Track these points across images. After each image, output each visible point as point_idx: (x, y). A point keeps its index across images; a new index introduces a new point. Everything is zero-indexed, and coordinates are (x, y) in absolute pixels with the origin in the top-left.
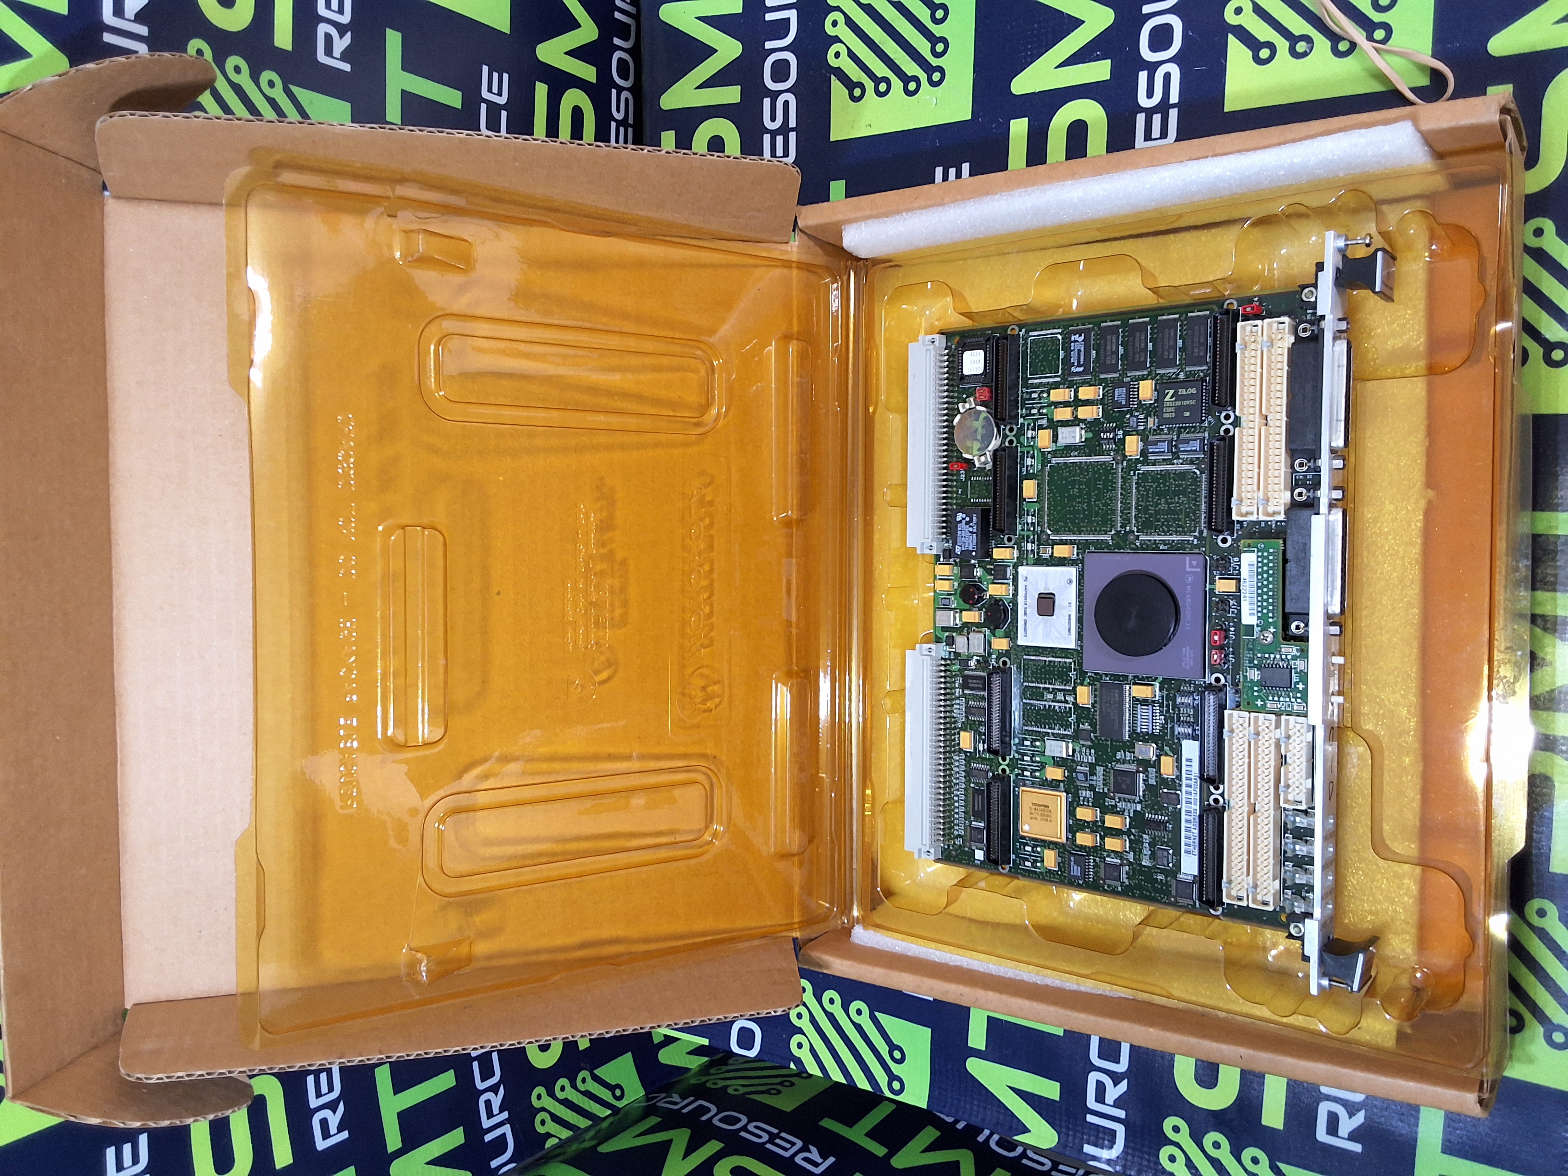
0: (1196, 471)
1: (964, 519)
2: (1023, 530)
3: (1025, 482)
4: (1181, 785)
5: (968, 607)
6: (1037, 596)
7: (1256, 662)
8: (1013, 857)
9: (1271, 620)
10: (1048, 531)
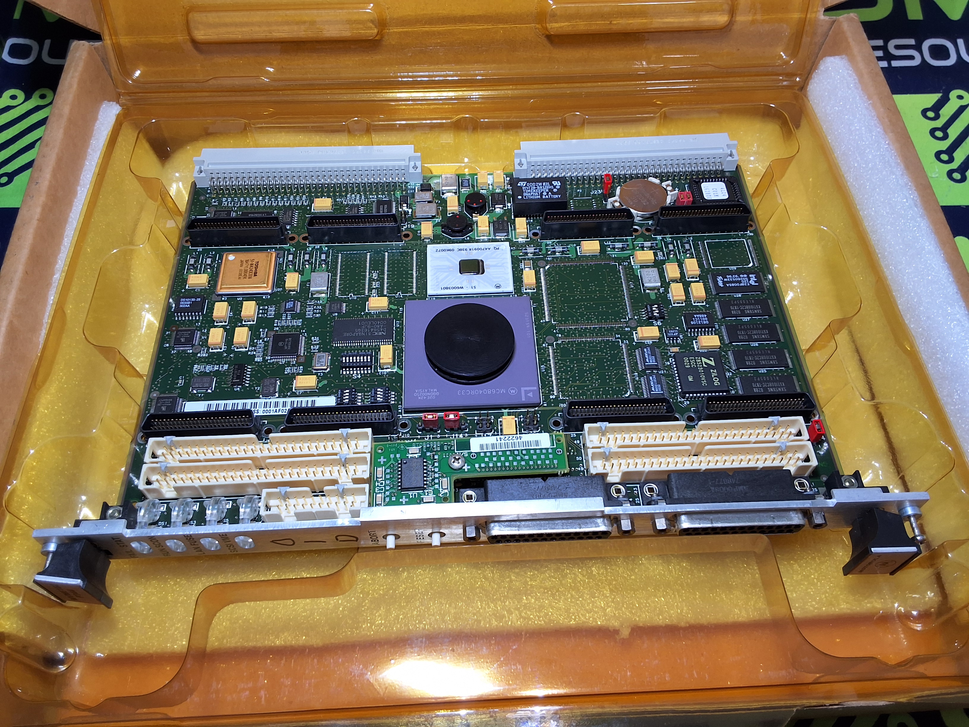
0: (629, 393)
1: (555, 187)
2: (547, 245)
3: (598, 241)
4: (285, 397)
5: (463, 202)
6: (480, 259)
7: (428, 454)
8: (200, 249)
9: (477, 466)
10: (548, 266)
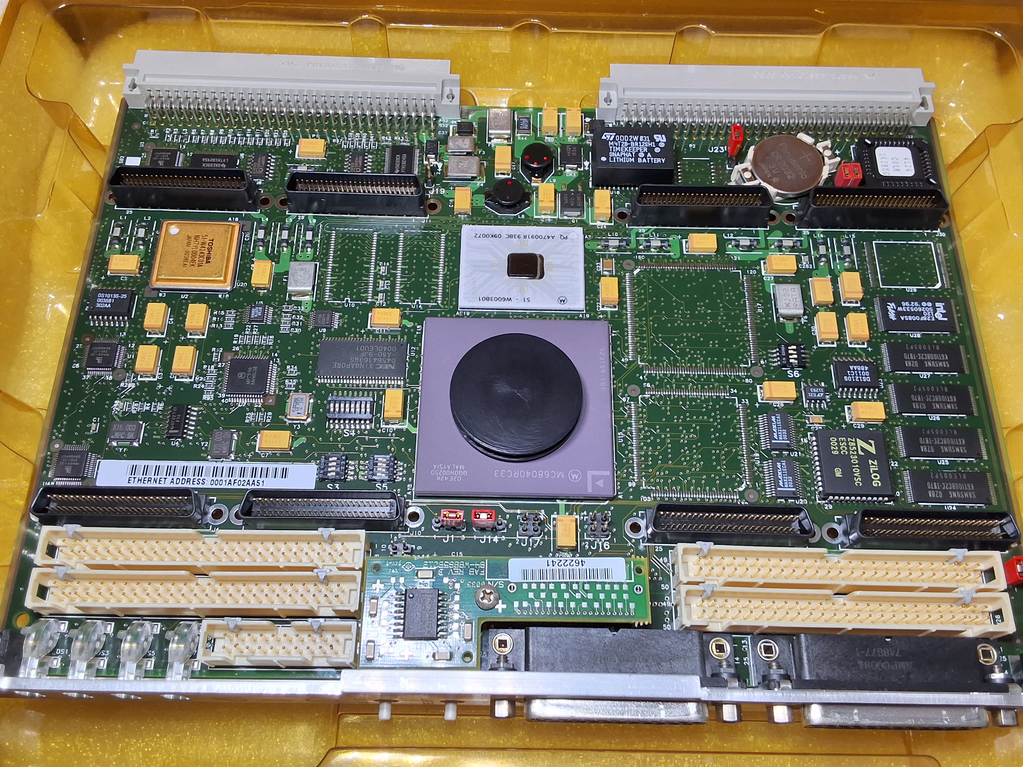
0: (744, 486)
1: (657, 144)
2: (638, 234)
3: (714, 235)
4: (243, 460)
5: (518, 155)
6: (538, 253)
7: (446, 580)
8: (130, 211)
9: (516, 604)
10: (638, 270)
